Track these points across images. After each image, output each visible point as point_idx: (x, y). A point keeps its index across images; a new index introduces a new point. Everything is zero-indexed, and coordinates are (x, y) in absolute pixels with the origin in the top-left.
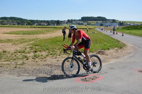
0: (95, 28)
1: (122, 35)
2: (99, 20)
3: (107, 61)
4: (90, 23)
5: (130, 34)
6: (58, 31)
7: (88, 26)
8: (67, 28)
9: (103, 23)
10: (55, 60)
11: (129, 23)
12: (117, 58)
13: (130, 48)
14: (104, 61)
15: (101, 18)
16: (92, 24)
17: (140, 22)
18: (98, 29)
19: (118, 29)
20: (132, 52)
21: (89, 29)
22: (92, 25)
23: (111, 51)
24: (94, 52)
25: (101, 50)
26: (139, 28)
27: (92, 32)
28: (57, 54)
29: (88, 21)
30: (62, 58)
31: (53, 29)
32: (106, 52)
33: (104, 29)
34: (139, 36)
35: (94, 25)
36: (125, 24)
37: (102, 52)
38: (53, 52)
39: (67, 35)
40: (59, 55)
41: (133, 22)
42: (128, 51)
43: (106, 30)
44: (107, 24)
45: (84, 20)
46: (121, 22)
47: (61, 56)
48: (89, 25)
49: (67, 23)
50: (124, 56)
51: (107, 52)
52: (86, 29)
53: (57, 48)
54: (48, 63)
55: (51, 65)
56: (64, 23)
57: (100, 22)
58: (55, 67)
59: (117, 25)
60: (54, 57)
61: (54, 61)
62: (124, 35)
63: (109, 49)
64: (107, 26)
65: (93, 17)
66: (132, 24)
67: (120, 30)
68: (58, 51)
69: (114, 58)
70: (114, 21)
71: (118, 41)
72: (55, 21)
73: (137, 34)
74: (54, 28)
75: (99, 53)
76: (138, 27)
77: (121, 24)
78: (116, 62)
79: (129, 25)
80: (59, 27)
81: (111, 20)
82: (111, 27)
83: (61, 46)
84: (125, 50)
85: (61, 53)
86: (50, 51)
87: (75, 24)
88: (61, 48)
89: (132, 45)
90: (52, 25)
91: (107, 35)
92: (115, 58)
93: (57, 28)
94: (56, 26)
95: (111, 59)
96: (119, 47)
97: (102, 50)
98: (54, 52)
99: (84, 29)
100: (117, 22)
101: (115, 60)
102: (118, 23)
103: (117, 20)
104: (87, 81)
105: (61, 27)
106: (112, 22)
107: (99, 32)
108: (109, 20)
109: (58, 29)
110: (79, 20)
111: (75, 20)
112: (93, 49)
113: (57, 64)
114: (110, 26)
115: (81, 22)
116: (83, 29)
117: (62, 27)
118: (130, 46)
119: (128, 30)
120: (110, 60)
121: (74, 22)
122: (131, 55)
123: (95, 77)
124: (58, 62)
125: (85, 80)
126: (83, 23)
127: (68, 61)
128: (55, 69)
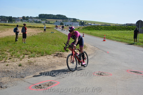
2: (59, 19)
4: (49, 22)
5: (91, 34)
6: (10, 30)
7: (46, 24)
8: (21, 26)
9: (63, 22)
10: (3, 64)
11: (89, 23)
13: (89, 49)
14: (62, 64)
15: (61, 16)
16: (51, 22)
17: (100, 22)
19: (79, 29)
20: (92, 54)
21: (47, 28)
22: (51, 24)
24: (52, 54)
25: (59, 52)
26: (100, 28)
27: (51, 32)
28: (7, 58)
29: (47, 19)
30: (13, 62)
31: (3, 26)
34: (99, 37)
35: (54, 24)
36: (86, 24)
37: (61, 54)
38: (2, 55)
39: (20, 34)
40: (9, 58)
41: (94, 23)
42: (88, 53)
43: (66, 30)
44: (67, 23)
45: (42, 18)
46: (82, 22)
47: (12, 59)
48: (48, 23)
49: (21, 20)
51: (66, 54)
52: (43, 28)
53: (8, 50)
56: (18, 21)
57: (60, 20)
58: (4, 73)
59: (78, 25)
60: (3, 61)
61: (2, 66)
62: (84, 35)
63: (67, 51)
64: (68, 25)
65: (53, 15)
66: (93, 24)
67: (81, 30)
68: (9, 53)
70: (75, 20)
72: (7, 17)
73: (97, 34)
74: (5, 25)
75: (57, 56)
76: (98, 28)
77: (82, 23)
79: (91, 25)
80: (12, 25)
81: (72, 19)
83: (12, 48)
85: (12, 56)
87: (31, 22)
88: (12, 51)
89: (92, 47)
90: (2, 22)
93: (9, 26)
94: (7, 24)
97: (61, 52)
99: (41, 29)
100: (78, 21)
102: (78, 23)
103: (78, 19)
104: (41, 88)
106: (72, 21)
108: (70, 19)
110: (37, 18)
111: (31, 17)
112: (50, 51)
113: (6, 70)
114: (70, 25)
115: (38, 20)
116: (41, 27)
119: (89, 30)
121: (30, 20)
122: (91, 57)
123: (51, 82)
124: (8, 67)
125: (40, 87)
126: (41, 21)
127: (20, 66)
128: (3, 76)
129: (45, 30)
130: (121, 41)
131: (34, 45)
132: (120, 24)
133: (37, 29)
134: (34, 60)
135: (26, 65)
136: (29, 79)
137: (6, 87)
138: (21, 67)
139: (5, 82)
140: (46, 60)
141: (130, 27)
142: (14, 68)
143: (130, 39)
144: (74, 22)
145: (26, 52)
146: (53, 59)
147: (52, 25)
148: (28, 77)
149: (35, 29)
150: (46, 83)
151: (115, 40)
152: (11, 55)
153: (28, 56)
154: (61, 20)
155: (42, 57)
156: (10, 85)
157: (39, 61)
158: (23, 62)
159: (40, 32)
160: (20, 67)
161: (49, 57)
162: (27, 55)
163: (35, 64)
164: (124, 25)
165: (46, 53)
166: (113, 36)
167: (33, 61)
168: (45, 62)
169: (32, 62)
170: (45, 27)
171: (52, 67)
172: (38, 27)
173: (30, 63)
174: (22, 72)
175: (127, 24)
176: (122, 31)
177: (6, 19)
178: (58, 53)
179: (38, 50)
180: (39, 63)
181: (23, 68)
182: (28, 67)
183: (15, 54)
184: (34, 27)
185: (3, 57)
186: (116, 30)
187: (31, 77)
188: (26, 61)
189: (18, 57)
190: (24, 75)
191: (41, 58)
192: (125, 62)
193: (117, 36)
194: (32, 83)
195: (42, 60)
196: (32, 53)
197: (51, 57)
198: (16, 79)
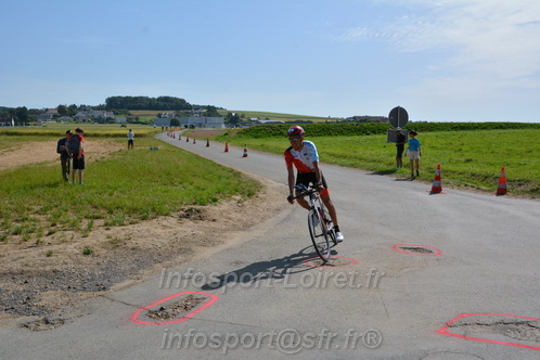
0: (156, 132)
1: (242, 153)
2: (164, 108)
3: (218, 239)
4: (137, 119)
5: (264, 149)
6: (26, 146)
7: (129, 126)
8: (57, 135)
9: (178, 118)
10: (37, 252)
11: (253, 116)
12: (246, 227)
14: (209, 242)
16: (142, 119)
17: (284, 115)
18: (164, 136)
20: (285, 206)
21: (136, 136)
22: (143, 124)
23: (224, 206)
24: (172, 214)
25: (194, 207)
27: (149, 148)
28: (40, 230)
29: (131, 112)
30: (63, 242)
32: (209, 211)
33: (183, 135)
35: (151, 123)
36: (244, 119)
37: (198, 211)
38: (24, 224)
40: (47, 232)
41: (267, 116)
42: (274, 204)
43: (191, 140)
44: (190, 121)
45: (117, 107)
46: (233, 114)
47: (58, 234)
48: (135, 123)
49: (55, 117)
50: (263, 219)
51: (211, 209)
52: (125, 136)
53: (37, 208)
54: (9, 265)
55: (23, 275)
56: (46, 118)
57: (168, 112)
58: (43, 279)
59: (221, 124)
60: (30, 243)
61: (33, 256)
63: (215, 200)
64: (193, 127)
65: (147, 99)
66: (263, 122)
67: (234, 138)
68: (42, 218)
69: (235, 228)
70: (211, 111)
71: (238, 174)
72: (11, 111)
74: (8, 134)
75: (187, 216)
76: (282, 130)
77: (233, 119)
78: (246, 240)
79: (257, 122)
80: (29, 131)
81: (204, 107)
82: (203, 129)
84: (263, 200)
85: (53, 225)
86: (9, 222)
87: (84, 121)
88: (51, 209)
91: (197, 157)
92: (239, 229)
93: (21, 134)
94: (13, 128)
95: (227, 234)
96: (243, 193)
97: (195, 204)
98: (26, 223)
100: (221, 114)
101: (241, 233)
102: (222, 118)
103: (221, 109)
104: (167, 317)
105: (34, 131)
106: (205, 115)
107: (169, 145)
108: (197, 108)
109: (26, 137)
110: (100, 108)
111: (83, 108)
112: (165, 203)
113: (48, 268)
114: (200, 125)
115: (106, 115)
116: (116, 136)
117: (40, 131)
118: (273, 189)
119: (256, 137)
120: (226, 237)
121: (80, 114)
122: (284, 214)
123: (191, 298)
124: (52, 258)
125: (161, 313)
126: (113, 117)
127: (87, 253)
128: (43, 286)
129: (131, 142)
130: (353, 166)
131: (109, 187)
132: (337, 119)
133: (105, 140)
134: (123, 233)
135: (104, 251)
136: (124, 292)
137: (62, 322)
138: (90, 256)
139: (52, 305)
140: (159, 231)
141: (365, 125)
142: (69, 260)
143: (375, 158)
144: (209, 116)
145: (92, 211)
146: (179, 228)
147: (147, 127)
148: (118, 286)
149: (98, 140)
150: (176, 300)
151: (335, 163)
152: (50, 224)
153: (102, 222)
154: (171, 112)
155: (144, 223)
156: (72, 315)
157: (140, 234)
158: (95, 241)
159: (117, 149)
160: (89, 258)
161: (165, 223)
162: (97, 218)
163: (129, 245)
164: (348, 120)
165: (153, 210)
166: (328, 151)
167: (122, 238)
168: (158, 236)
169: (120, 241)
170: (130, 135)
171: (181, 251)
172: (107, 136)
173: (115, 244)
174: (98, 273)
175: (354, 118)
176: (349, 138)
177: (9, 116)
178: (191, 210)
179: (129, 203)
180: (141, 242)
181: (99, 261)
182: (111, 254)
183: (61, 219)
184: (96, 136)
185: (30, 229)
186: (330, 135)
187: (129, 286)
188: (103, 239)
189: (74, 226)
190: (106, 281)
191: (144, 226)
192: (381, 224)
193: (338, 151)
194: (135, 303)
195: (148, 231)
196: (111, 212)
197: (172, 221)
198: (85, 295)
